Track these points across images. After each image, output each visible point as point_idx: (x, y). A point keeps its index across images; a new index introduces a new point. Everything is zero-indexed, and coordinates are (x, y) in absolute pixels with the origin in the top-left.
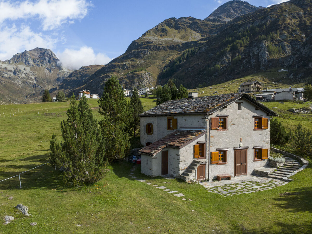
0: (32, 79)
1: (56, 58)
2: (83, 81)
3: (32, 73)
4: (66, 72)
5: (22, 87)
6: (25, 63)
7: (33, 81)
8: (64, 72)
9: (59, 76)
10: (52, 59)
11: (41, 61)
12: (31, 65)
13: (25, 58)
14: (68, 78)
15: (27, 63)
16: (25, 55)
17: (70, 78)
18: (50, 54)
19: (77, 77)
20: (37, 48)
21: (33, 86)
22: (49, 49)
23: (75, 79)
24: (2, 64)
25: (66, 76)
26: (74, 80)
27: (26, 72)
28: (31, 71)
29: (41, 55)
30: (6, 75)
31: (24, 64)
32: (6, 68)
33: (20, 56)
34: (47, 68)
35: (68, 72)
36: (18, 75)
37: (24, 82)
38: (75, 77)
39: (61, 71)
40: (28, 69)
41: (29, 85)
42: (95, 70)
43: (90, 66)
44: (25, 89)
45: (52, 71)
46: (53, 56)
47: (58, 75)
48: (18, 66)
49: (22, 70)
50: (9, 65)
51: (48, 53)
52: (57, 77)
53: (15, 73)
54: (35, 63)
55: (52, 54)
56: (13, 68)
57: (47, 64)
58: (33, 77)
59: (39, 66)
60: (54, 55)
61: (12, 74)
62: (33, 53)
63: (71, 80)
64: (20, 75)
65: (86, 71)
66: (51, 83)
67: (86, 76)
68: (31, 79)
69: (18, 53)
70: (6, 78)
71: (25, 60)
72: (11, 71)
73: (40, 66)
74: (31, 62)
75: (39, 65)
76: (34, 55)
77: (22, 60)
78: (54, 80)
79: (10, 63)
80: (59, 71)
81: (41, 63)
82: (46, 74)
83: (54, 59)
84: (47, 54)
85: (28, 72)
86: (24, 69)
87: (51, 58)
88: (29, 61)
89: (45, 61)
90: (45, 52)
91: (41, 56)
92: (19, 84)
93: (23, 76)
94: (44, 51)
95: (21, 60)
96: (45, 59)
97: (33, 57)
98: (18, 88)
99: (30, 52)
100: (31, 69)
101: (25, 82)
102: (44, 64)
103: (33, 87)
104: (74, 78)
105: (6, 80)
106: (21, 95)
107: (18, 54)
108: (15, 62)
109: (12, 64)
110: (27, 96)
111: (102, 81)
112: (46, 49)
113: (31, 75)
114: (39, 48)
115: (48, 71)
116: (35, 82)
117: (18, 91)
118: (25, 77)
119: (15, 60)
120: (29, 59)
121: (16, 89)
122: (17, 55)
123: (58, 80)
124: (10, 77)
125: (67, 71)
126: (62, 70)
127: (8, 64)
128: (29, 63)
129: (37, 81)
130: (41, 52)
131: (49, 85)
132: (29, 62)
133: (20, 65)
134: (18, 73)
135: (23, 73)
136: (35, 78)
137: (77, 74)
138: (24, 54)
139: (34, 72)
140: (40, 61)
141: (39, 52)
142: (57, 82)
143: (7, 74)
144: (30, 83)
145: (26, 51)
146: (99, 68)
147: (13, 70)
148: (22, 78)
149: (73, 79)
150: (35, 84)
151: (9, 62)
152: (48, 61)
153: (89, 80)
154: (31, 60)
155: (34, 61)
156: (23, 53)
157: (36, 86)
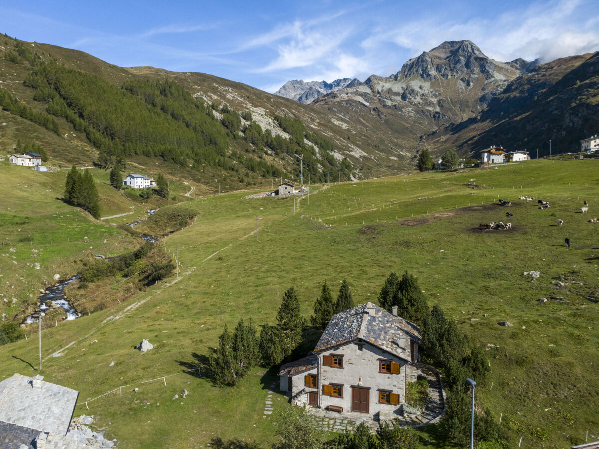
0: (433, 104)
1: (482, 56)
2: (536, 98)
3: (434, 92)
4: (501, 81)
5: (415, 121)
6: (422, 76)
7: (434, 107)
8: (496, 81)
9: (486, 91)
10: (472, 59)
11: (452, 66)
12: (432, 77)
13: (423, 67)
14: (502, 95)
15: (425, 76)
16: (423, 61)
17: (507, 95)
18: (470, 49)
19: (521, 92)
20: (445, 43)
21: (434, 117)
22: (468, 41)
23: (518, 95)
24: (384, 84)
25: (500, 90)
26: (515, 97)
27: (423, 92)
28: (431, 90)
29: (450, 56)
30: (389, 103)
31: (420, 78)
32: (390, 91)
33: (413, 64)
34: (462, 80)
35: (505, 81)
36: (410, 99)
37: (418, 112)
38: (518, 91)
39: (489, 81)
40: (427, 85)
41: (427, 116)
42: (565, 69)
43: (554, 62)
44: (420, 123)
45: (471, 84)
46: (476, 52)
47: (483, 89)
48: (411, 82)
49: (417, 89)
50: (396, 83)
51: (465, 48)
52: (480, 94)
53: (404, 97)
54: (440, 72)
55: (473, 50)
56: (401, 89)
57: (461, 71)
58: (434, 100)
59: (447, 78)
60: (478, 50)
61: (399, 98)
62: (437, 54)
63: (507, 98)
64: (413, 99)
65: (544, 76)
66: (468, 107)
67: (543, 85)
68: (431, 104)
69: (410, 60)
70: (390, 107)
71: (422, 70)
72: (397, 94)
73: (449, 77)
74: (433, 72)
75: (447, 76)
76: (439, 58)
77: (417, 71)
78: (475, 101)
79: (396, 80)
80: (486, 82)
81: (451, 70)
82: (460, 90)
83: (477, 59)
84: (464, 50)
85: (426, 92)
86: (421, 88)
87: (470, 57)
88: (429, 70)
89: (458, 66)
90: (460, 47)
91: (452, 58)
92: (410, 117)
93: (418, 99)
94: (457, 47)
95: (415, 70)
96: (459, 61)
97: (437, 61)
98: (408, 123)
99: (432, 53)
100: (432, 86)
101: (421, 112)
102: (457, 72)
103: (435, 119)
104: (516, 94)
105: (390, 111)
106: (411, 136)
107: (412, 61)
108: (406, 77)
109: (400, 80)
110: (421, 137)
111: (576, 97)
112: (462, 42)
113: (432, 97)
114: (449, 43)
115: (462, 85)
116: (438, 109)
117: (407, 128)
118: (421, 101)
119: (406, 73)
120: (429, 67)
121: (404, 125)
122: (409, 63)
123: (482, 99)
124: (395, 106)
125: (504, 79)
126: (493, 79)
127: (394, 82)
128: (428, 75)
129: (442, 106)
130: (452, 49)
131: (464, 111)
132: (429, 73)
133: (413, 80)
134: (409, 96)
135: (417, 94)
136: (439, 102)
137: (524, 85)
138: (420, 60)
139: (436, 91)
140: (450, 67)
141: (448, 51)
142: (481, 105)
143: (391, 100)
144: (429, 111)
145: (424, 53)
146: (577, 64)
147: (402, 91)
148: (415, 105)
149: (512, 96)
150: (437, 113)
151: (396, 77)
152: (465, 65)
153: (547, 95)
154: (433, 69)
155: (438, 69)
156: (419, 58)
157: (439, 117)
